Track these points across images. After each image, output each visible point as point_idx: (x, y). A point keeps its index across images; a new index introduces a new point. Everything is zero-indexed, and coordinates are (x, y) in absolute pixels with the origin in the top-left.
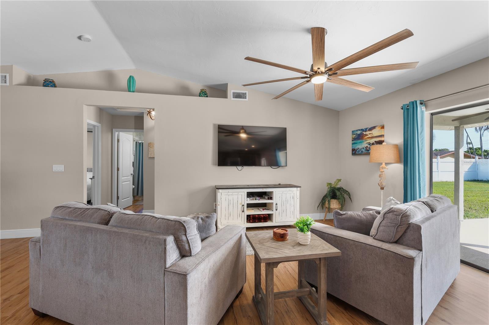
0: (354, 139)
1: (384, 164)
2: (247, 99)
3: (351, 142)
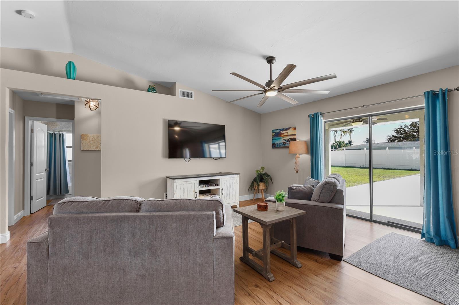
0: (273, 136)
1: (298, 154)
2: (193, 99)
3: (271, 138)
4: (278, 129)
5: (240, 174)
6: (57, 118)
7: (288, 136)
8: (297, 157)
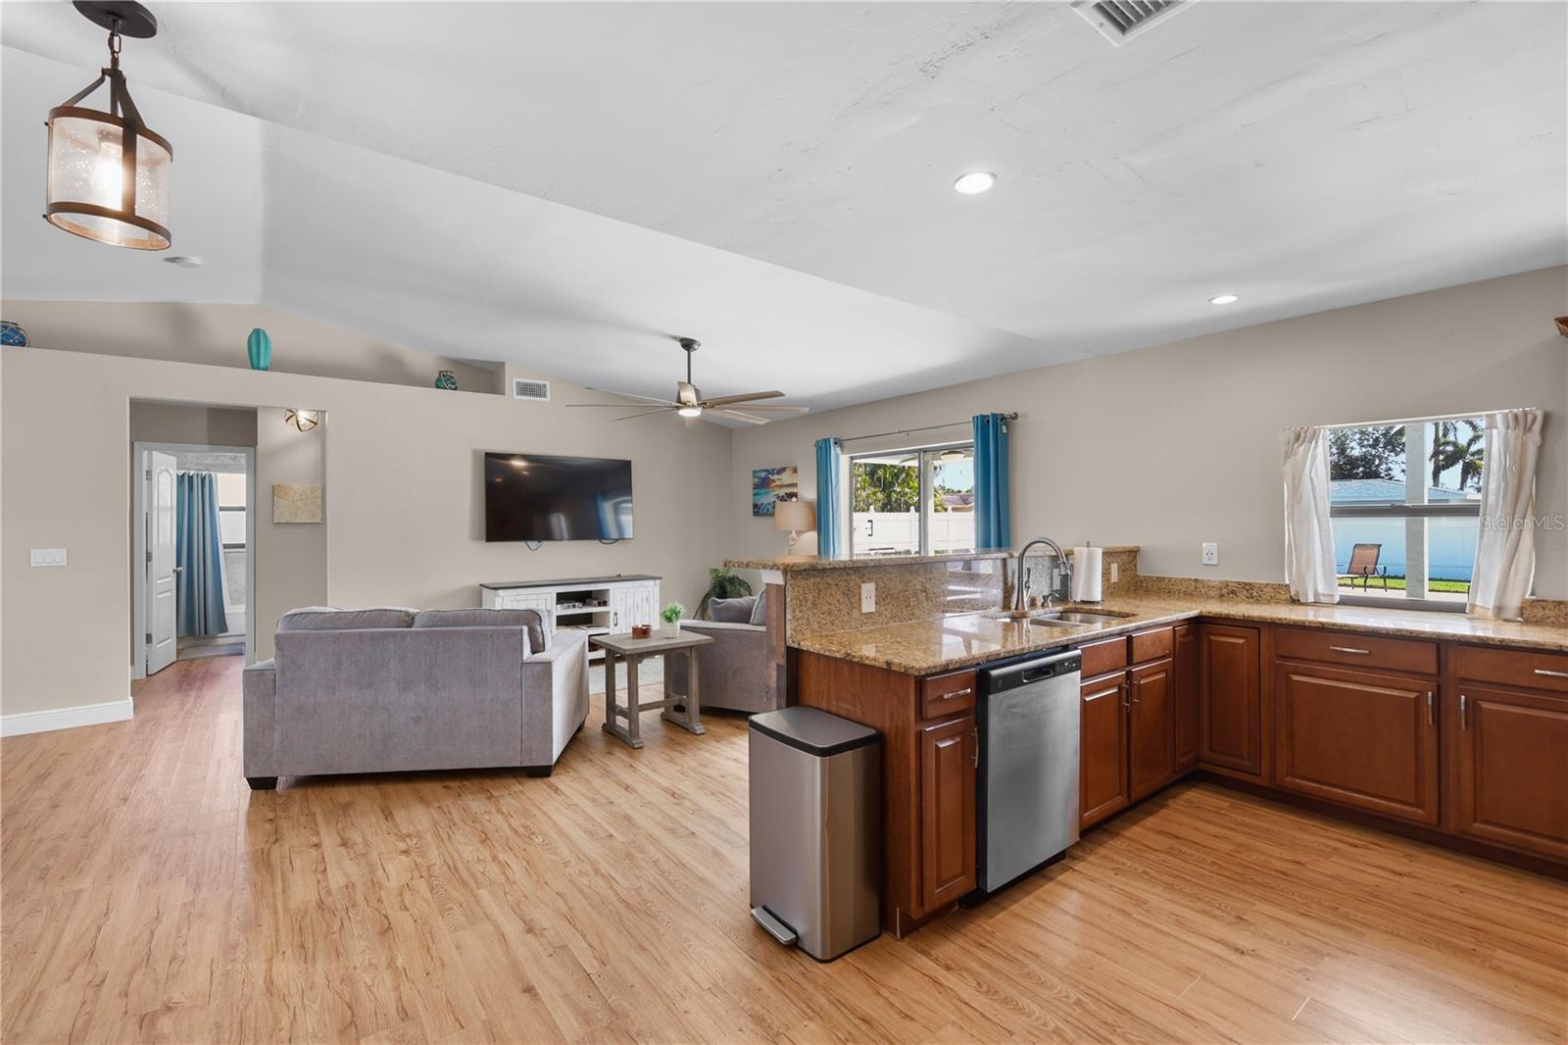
0: (756, 487)
1: (794, 532)
2: (548, 399)
3: (751, 492)
4: (765, 468)
5: (661, 578)
6: (209, 444)
7: (782, 486)
8: (793, 539)
